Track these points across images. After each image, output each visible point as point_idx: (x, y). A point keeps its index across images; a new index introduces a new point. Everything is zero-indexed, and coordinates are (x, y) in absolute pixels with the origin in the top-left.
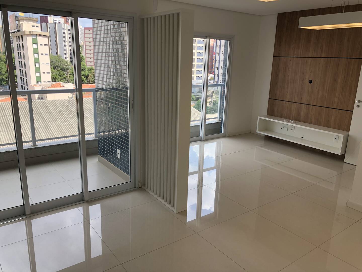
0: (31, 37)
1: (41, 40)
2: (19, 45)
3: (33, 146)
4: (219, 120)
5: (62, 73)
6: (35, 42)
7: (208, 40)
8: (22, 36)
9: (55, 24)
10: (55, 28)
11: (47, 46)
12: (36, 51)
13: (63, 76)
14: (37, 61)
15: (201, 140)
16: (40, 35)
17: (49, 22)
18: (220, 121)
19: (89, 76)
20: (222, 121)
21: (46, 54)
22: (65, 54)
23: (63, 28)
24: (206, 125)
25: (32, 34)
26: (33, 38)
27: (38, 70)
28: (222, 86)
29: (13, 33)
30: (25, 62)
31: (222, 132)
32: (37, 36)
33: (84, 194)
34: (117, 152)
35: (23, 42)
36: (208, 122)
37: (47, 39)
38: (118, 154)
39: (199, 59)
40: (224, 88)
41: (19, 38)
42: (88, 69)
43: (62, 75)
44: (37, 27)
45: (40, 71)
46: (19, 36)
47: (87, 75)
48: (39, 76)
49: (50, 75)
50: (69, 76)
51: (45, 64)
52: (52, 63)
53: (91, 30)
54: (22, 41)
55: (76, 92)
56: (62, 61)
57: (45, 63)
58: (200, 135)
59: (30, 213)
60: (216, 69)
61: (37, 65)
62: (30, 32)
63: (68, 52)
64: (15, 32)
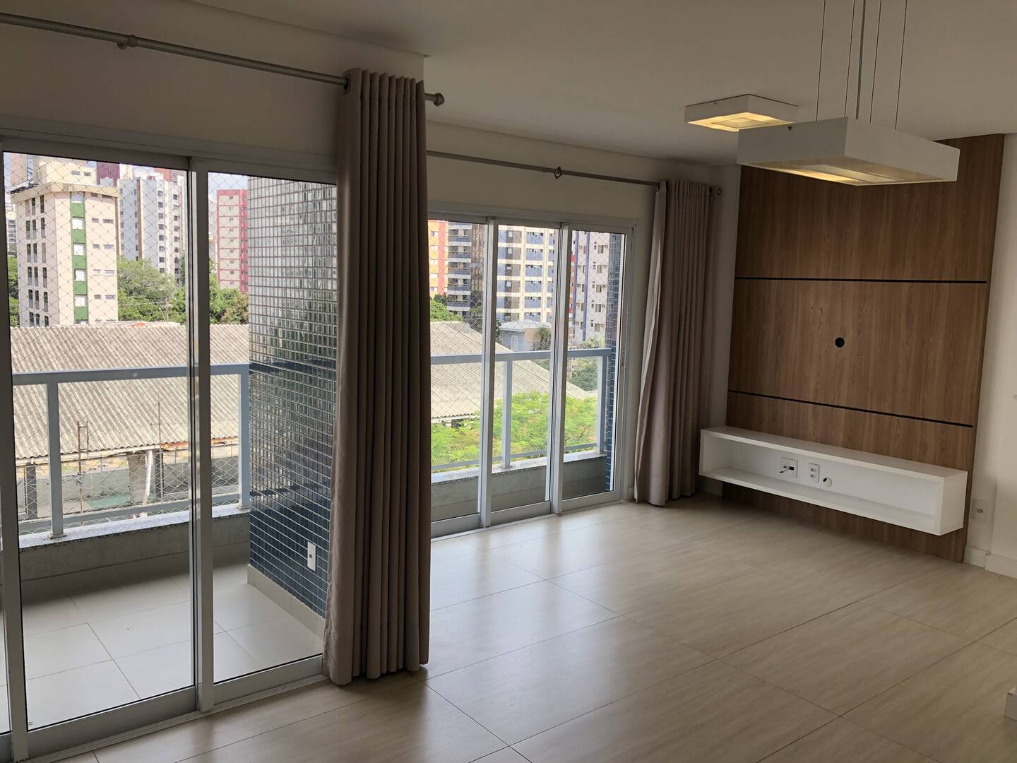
0: (69, 200)
1: (94, 208)
2: (31, 224)
3: (52, 538)
4: (602, 452)
5: (150, 305)
6: (79, 214)
7: (565, 232)
8: (42, 197)
9: (138, 181)
10: (137, 191)
11: (110, 224)
12: (79, 238)
13: (152, 315)
14: (80, 264)
15: (550, 512)
16: (94, 195)
17: (122, 177)
18: (605, 453)
19: (225, 314)
20: (609, 454)
21: (108, 246)
22: (162, 260)
23: (159, 192)
24: (564, 465)
25: (71, 192)
26: (73, 202)
27: (81, 290)
28: (608, 355)
29: (18, 190)
30: (46, 269)
31: (611, 489)
32: (84, 196)
33: (200, 693)
34: (305, 553)
35: (43, 215)
36: (569, 457)
37: (114, 206)
38: (311, 556)
39: (532, 266)
40: (613, 363)
41: (34, 204)
42: (225, 295)
43: (150, 311)
44: (87, 174)
45: (87, 292)
46: (34, 200)
47: (219, 310)
48: (83, 304)
49: (115, 302)
50: (170, 315)
51: (103, 272)
52: (123, 281)
53: (236, 198)
54: (42, 211)
55: (192, 375)
56: (152, 274)
57: (103, 268)
58: (547, 499)
59: (27, 757)
60: (579, 290)
61: (80, 276)
62: (66, 186)
63: (169, 255)
64: (23, 188)
